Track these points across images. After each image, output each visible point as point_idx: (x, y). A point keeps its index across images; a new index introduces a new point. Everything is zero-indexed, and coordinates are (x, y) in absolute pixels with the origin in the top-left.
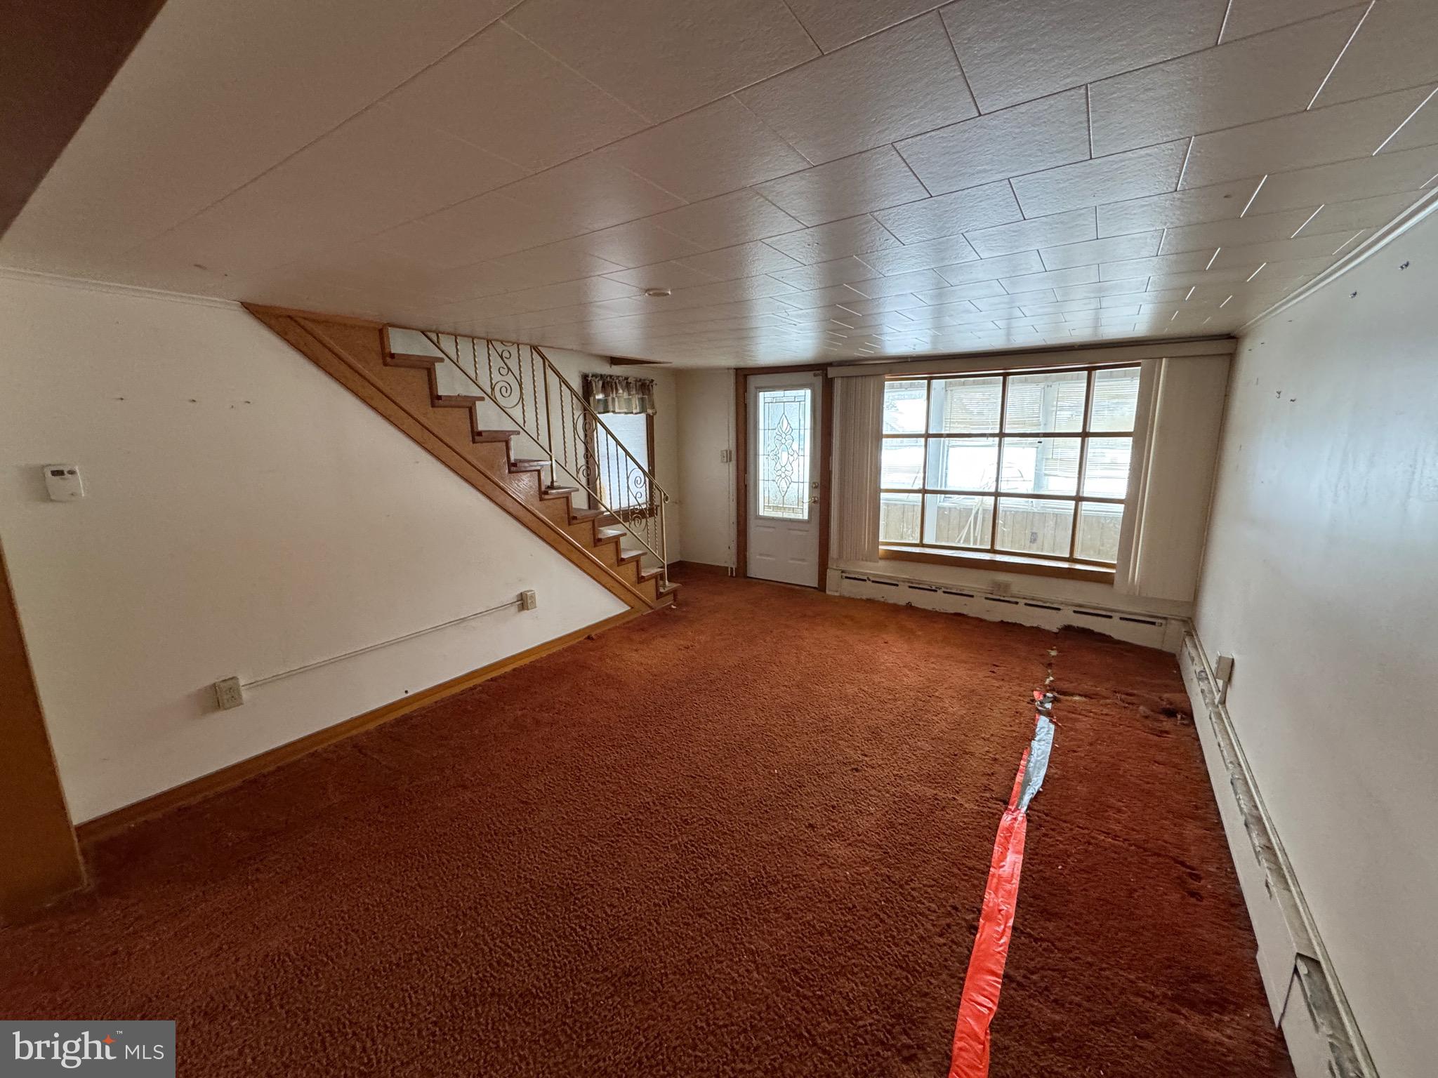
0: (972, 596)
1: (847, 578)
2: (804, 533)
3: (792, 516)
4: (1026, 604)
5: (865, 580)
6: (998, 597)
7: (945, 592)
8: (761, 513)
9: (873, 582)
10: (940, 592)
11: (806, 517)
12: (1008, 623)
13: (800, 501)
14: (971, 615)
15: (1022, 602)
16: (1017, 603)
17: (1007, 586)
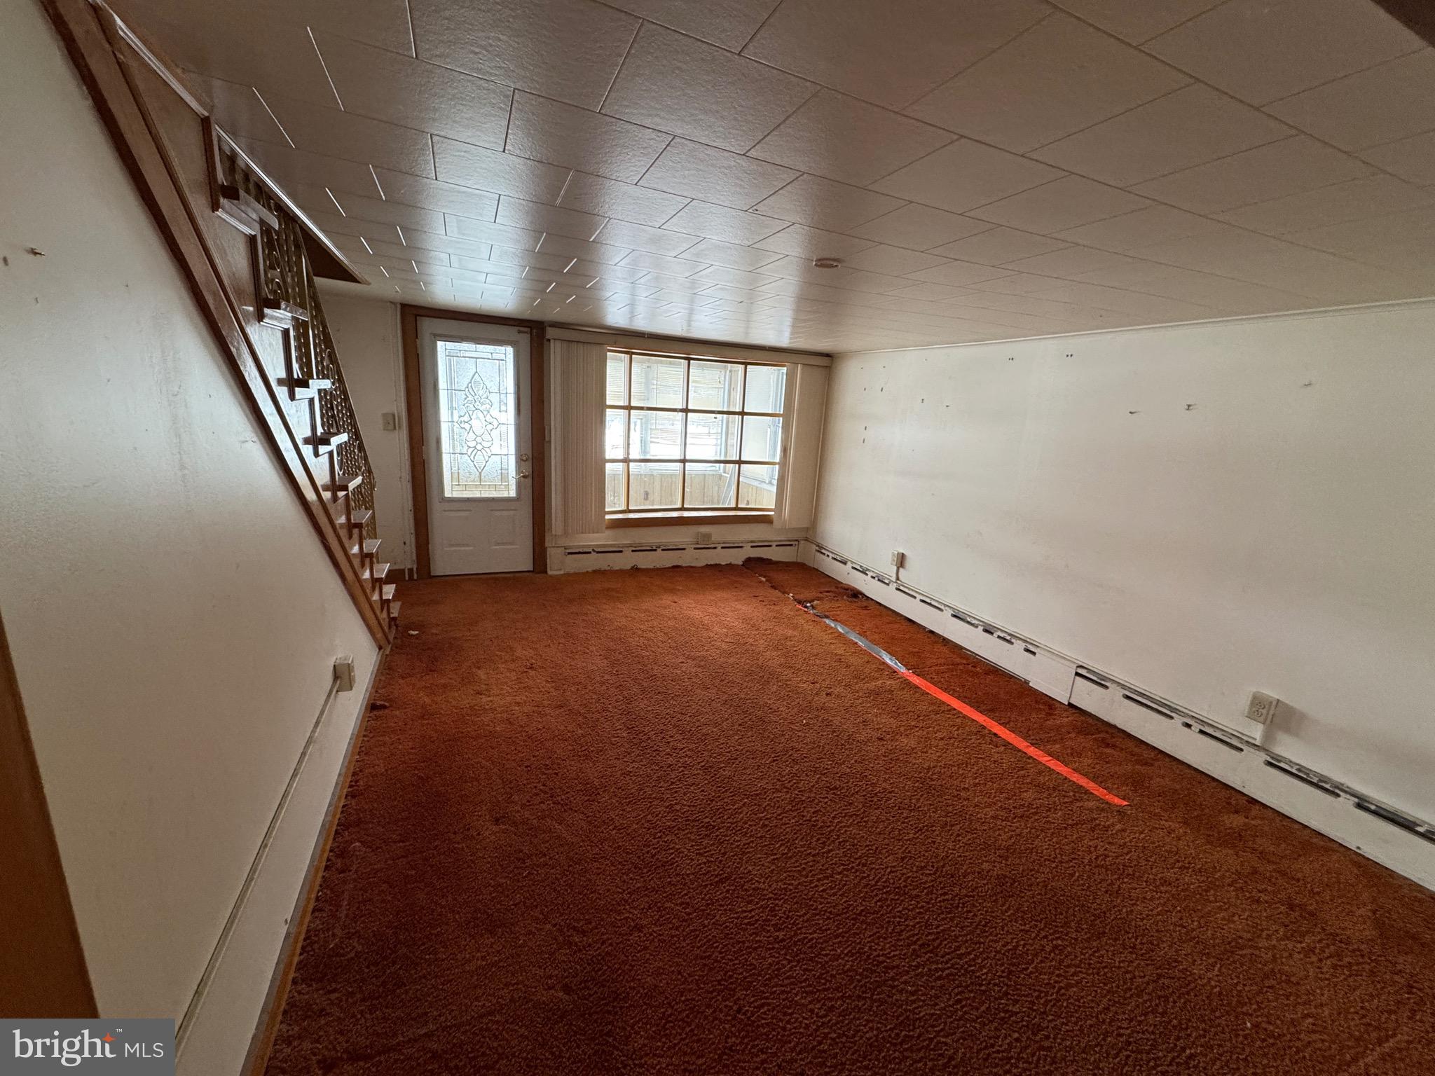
0: (684, 549)
1: (569, 553)
2: (512, 513)
3: (494, 494)
4: (722, 548)
5: (590, 553)
6: (703, 546)
7: (663, 550)
8: (447, 494)
9: (598, 552)
10: (659, 550)
11: (513, 493)
12: (711, 565)
13: (503, 477)
14: (684, 565)
15: (719, 546)
16: (715, 548)
17: (708, 536)
